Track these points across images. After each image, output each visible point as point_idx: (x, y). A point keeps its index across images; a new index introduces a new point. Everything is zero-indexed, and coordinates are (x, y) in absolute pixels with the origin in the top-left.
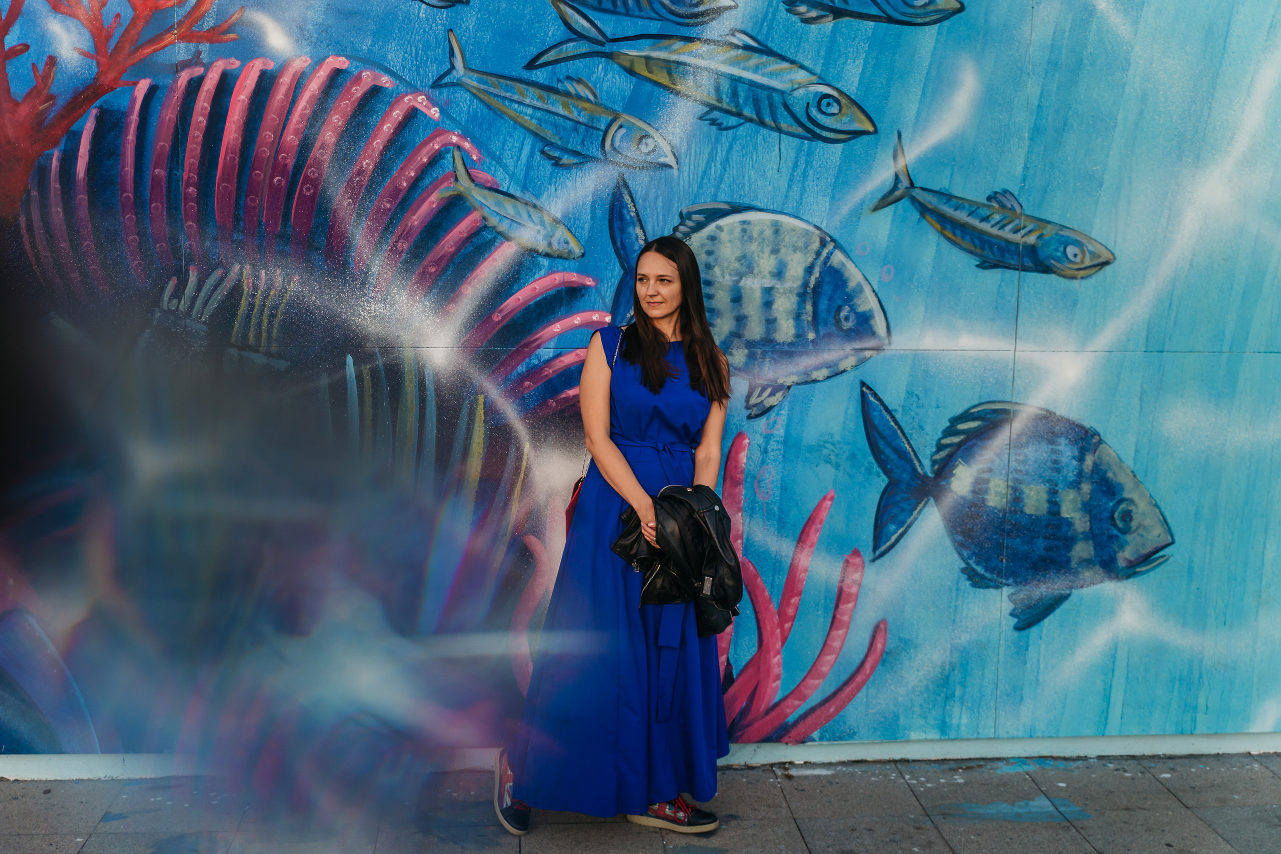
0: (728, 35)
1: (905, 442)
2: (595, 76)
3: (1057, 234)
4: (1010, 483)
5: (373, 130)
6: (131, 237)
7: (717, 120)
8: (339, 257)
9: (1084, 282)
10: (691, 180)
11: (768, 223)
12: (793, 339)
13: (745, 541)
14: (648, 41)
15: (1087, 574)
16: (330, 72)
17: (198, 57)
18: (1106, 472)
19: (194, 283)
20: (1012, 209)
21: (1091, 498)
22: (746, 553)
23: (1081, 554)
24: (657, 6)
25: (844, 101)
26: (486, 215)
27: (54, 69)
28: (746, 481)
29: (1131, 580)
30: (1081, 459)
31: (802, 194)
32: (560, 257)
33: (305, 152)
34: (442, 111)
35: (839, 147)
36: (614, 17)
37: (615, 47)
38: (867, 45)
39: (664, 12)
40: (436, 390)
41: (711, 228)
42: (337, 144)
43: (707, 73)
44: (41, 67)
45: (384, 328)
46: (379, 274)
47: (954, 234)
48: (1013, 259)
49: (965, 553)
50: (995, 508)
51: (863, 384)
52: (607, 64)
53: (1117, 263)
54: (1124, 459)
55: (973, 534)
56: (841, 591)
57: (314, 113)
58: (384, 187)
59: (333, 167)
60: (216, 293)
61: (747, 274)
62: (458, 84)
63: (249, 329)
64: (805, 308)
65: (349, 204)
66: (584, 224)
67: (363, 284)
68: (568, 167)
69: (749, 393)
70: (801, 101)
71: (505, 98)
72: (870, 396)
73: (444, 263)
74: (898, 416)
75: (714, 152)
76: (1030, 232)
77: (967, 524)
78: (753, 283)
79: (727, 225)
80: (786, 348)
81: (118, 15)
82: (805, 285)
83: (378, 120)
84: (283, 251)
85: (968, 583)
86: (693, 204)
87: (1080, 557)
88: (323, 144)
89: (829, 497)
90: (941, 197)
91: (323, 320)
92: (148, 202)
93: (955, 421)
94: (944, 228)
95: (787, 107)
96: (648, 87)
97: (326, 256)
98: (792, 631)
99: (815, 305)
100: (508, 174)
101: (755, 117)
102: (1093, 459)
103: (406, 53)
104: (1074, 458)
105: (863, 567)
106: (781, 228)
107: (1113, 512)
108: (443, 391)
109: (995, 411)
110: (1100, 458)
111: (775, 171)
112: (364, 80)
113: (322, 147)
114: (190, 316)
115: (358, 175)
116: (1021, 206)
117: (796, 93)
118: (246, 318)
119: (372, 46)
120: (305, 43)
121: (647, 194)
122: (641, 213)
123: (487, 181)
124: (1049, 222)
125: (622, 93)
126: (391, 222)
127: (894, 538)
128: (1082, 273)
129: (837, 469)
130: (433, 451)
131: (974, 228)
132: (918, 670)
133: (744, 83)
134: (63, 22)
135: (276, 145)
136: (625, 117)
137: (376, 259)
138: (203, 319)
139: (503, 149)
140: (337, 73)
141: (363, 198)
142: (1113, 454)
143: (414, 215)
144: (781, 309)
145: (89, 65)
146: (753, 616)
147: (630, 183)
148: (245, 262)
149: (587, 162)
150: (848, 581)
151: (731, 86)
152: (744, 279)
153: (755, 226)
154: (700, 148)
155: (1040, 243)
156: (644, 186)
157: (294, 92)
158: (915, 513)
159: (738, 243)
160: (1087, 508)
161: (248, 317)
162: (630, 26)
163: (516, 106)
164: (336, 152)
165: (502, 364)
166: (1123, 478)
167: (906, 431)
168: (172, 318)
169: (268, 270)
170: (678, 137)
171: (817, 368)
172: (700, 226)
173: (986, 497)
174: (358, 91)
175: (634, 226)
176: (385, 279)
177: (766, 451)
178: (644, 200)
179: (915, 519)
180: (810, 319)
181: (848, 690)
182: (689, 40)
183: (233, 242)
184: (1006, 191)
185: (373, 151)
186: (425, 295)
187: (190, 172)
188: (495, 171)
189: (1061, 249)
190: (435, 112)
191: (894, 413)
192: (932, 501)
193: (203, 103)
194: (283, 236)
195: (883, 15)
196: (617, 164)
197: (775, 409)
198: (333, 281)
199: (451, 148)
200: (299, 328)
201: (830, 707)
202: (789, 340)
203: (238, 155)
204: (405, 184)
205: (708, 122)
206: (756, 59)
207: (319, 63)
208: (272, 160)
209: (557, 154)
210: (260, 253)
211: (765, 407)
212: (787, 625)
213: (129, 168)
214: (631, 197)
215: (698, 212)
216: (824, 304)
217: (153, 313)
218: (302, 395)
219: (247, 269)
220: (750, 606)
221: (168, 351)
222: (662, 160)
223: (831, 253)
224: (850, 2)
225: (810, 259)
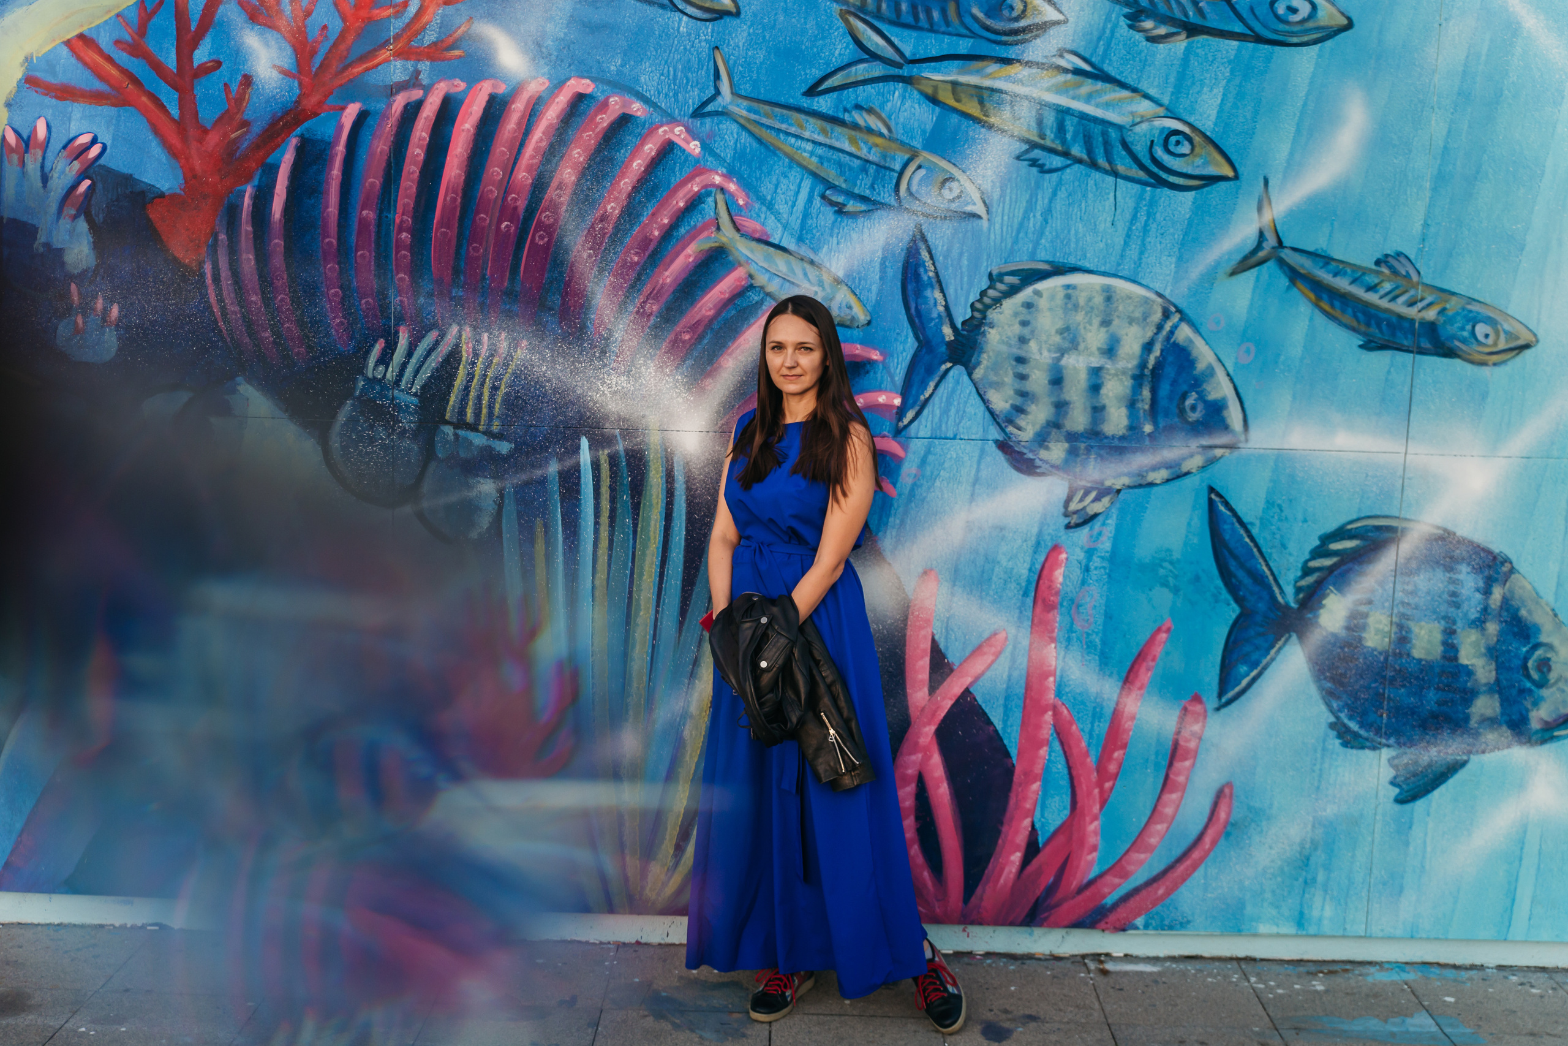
0: (1054, 56)
1: (1263, 563)
2: (889, 104)
3: (1463, 309)
4: (1395, 619)
5: (620, 167)
6: (332, 291)
7: (1038, 160)
8: (576, 319)
9: (1497, 369)
10: (1004, 234)
11: (1098, 288)
12: (1124, 431)
13: (1058, 679)
14: (956, 62)
15: (1490, 737)
16: (572, 97)
17: (417, 78)
18: (1518, 609)
19: (404, 347)
20: (1408, 276)
21: (1498, 641)
22: (1059, 694)
23: (1483, 711)
24: (968, 20)
25: (1197, 139)
26: (752, 272)
27: (249, 90)
28: (1062, 605)
29: (1547, 746)
30: (1487, 592)
31: (1141, 253)
32: (841, 325)
33: (539, 193)
34: (704, 146)
35: (1190, 195)
36: (914, 34)
37: (914, 70)
38: (1228, 69)
39: (976, 28)
40: (687, 482)
41: (1027, 293)
42: (578, 183)
43: (1027, 102)
44: (234, 87)
45: (626, 405)
46: (623, 341)
47: (1332, 306)
48: (1406, 338)
49: (1335, 705)
50: (1375, 649)
51: (1212, 490)
52: (905, 91)
53: (1539, 346)
54: (1542, 593)
55: (1346, 681)
56: (1176, 745)
57: (552, 146)
58: (631, 236)
59: (572, 211)
60: (429, 360)
61: (1070, 350)
62: (723, 113)
63: (467, 404)
64: (1141, 394)
65: (590, 256)
66: (871, 285)
67: (603, 352)
68: (853, 215)
69: (1068, 497)
70: (1143, 139)
71: (779, 130)
72: (1220, 505)
73: (701, 329)
74: (1255, 531)
75: (1034, 200)
76: (1430, 305)
77: (1338, 667)
78: (1078, 361)
79: (1047, 289)
80: (1116, 443)
81: (325, 27)
82: (1143, 365)
83: (627, 155)
84: (510, 311)
85: (1338, 742)
86: (1006, 263)
87: (1482, 715)
88: (561, 183)
89: (1164, 628)
90: (1317, 259)
91: (555, 394)
92: (354, 249)
93: (1327, 539)
94: (1319, 298)
95: (1125, 145)
96: (955, 119)
97: (560, 318)
98: (1114, 791)
99: (1154, 391)
100: (781, 223)
101: (1085, 157)
102: (1502, 592)
103: (662, 74)
104: (1478, 590)
105: (1205, 717)
106: (1113, 294)
107: (1526, 660)
108: (695, 484)
109: (1378, 528)
110: (1511, 591)
111: (1109, 224)
112: (611, 108)
113: (560, 187)
114: (399, 386)
115: (601, 221)
116: (1419, 273)
117: (1137, 129)
118: (464, 390)
119: (622, 66)
120: (542, 62)
121: (949, 250)
122: (942, 273)
123: (755, 231)
124: (1453, 294)
125: (923, 127)
126: (638, 279)
127: (1244, 682)
128: (1495, 358)
129: (1175, 594)
130: (681, 556)
131: (1358, 300)
132: (1271, 848)
133: (1073, 115)
134: (261, 34)
135: (505, 183)
136: (926, 156)
137: (619, 323)
138: (414, 390)
139: (775, 192)
140: (579, 98)
141: (606, 249)
142: (1529, 587)
143: (666, 270)
144: (1111, 394)
145: (290, 86)
146: (1066, 771)
147: (929, 236)
148: (465, 323)
149: (877, 209)
150: (1186, 733)
151: (1057, 118)
152: (1066, 356)
153: (1081, 291)
154: (1017, 195)
155: (1442, 319)
156: (946, 240)
157: (529, 120)
158: (1273, 652)
159: (1060, 312)
160: (1493, 653)
161: (467, 389)
162: (934, 45)
163: (793, 140)
164: (575, 194)
166: (1540, 618)
167: (1264, 550)
168: (378, 388)
169: (491, 334)
170: (989, 181)
171: (1155, 468)
172: (1013, 291)
173: (1364, 635)
174: (604, 120)
175: (932, 287)
176: (629, 347)
177: (1087, 569)
178: (946, 257)
179: (1273, 660)
180: (1147, 407)
181: (1181, 868)
182: (1007, 61)
183: (451, 299)
184: (1399, 254)
185: (619, 193)
186: (677, 368)
187: (403, 214)
188: (766, 218)
189: (1469, 327)
190: (694, 147)
191: (1249, 527)
192: (1294, 637)
193: (421, 132)
194: (510, 294)
195: (1249, 32)
196: (914, 213)
197: (1101, 518)
198: (568, 348)
199: (714, 190)
200: (526, 403)
201: (1158, 888)
202: (1121, 433)
203: (460, 195)
204: (656, 233)
205: (1026, 163)
206: (1088, 86)
208: (500, 202)
209: (840, 199)
210: (482, 312)
211: (1087, 514)
212: (1107, 785)
213: (333, 209)
214: (930, 253)
215: (1012, 273)
216: (1165, 389)
217: (355, 381)
218: (527, 484)
219: (467, 332)
220: (1062, 759)
221: (371, 427)
222: (969, 208)
223: (1175, 327)
224: (1208, 16)
225: (1149, 334)
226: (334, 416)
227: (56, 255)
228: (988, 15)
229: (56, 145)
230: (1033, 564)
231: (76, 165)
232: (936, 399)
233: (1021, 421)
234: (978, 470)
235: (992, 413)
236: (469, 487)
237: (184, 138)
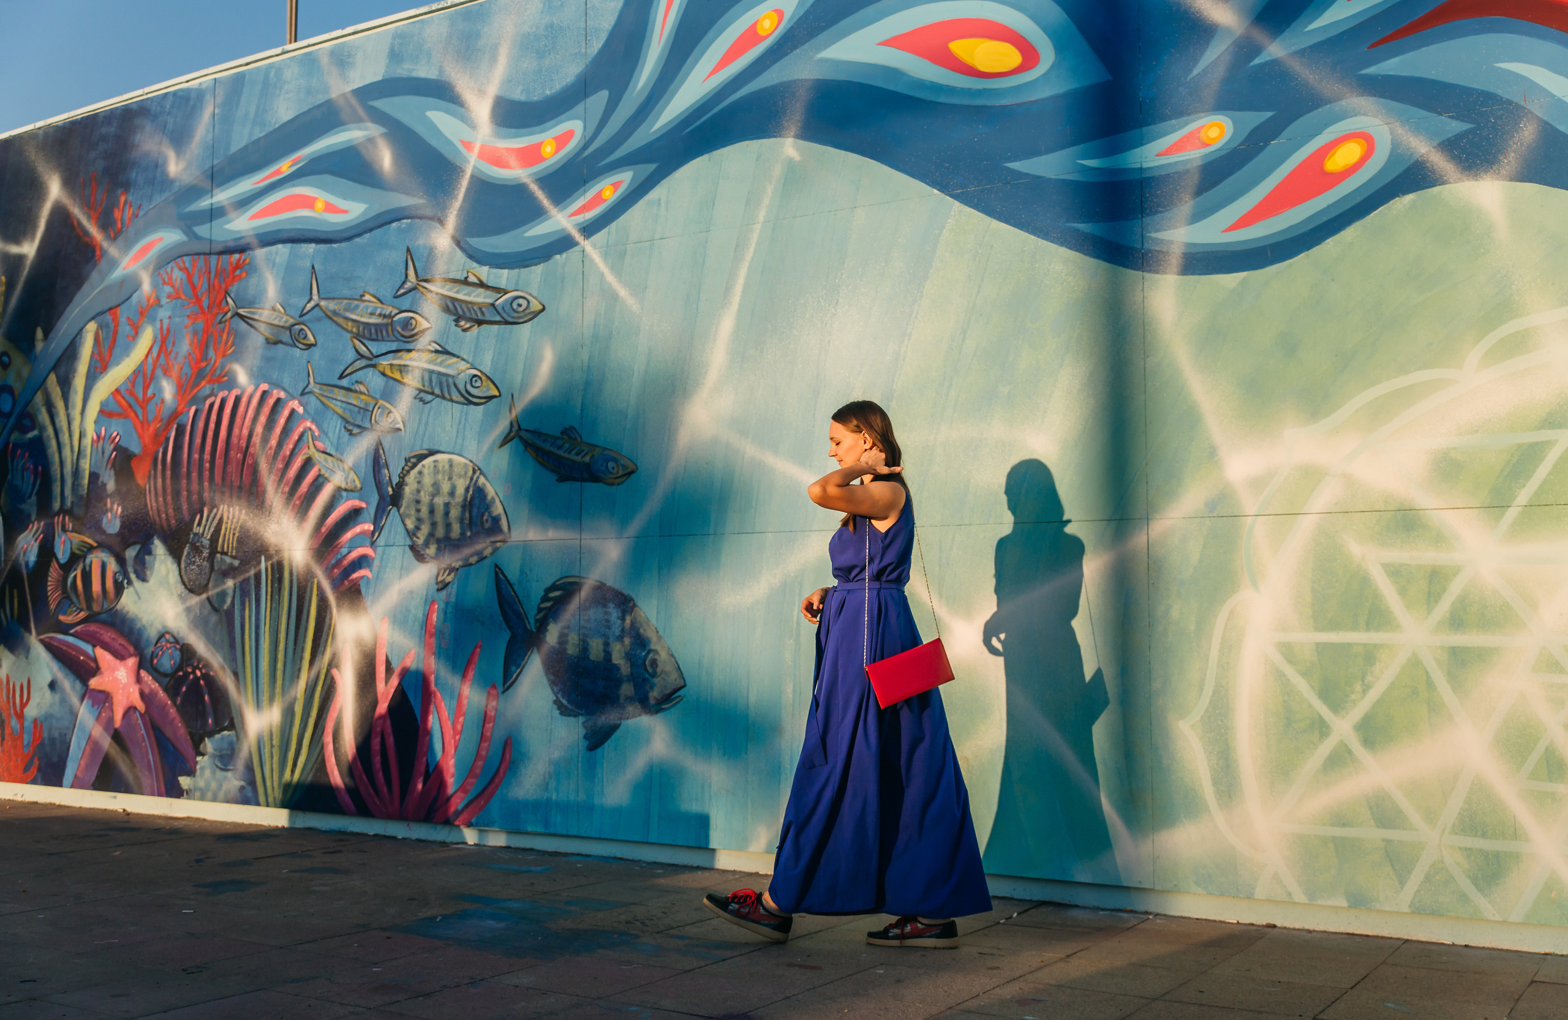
1: (520, 606)
2: (368, 379)
3: (602, 454)
4: (581, 637)
5: (276, 423)
6: (185, 492)
7: (422, 398)
8: (261, 498)
10: (411, 437)
11: (447, 460)
14: (392, 354)
15: (630, 709)
16: (261, 393)
17: (213, 391)
18: (639, 629)
19: (205, 516)
20: (575, 439)
21: (630, 649)
23: (626, 692)
24: (396, 333)
25: (484, 378)
26: (320, 467)
27: (163, 405)
28: (435, 634)
29: (659, 715)
31: (463, 440)
32: (352, 491)
33: (250, 439)
34: (305, 409)
35: (482, 407)
37: (377, 360)
38: (495, 340)
40: (297, 576)
41: (420, 466)
42: (263, 433)
43: (418, 369)
44: (159, 404)
45: (277, 539)
46: (277, 507)
47: (544, 459)
48: (577, 473)
49: (555, 689)
50: (572, 656)
51: (496, 566)
54: (650, 619)
55: (560, 674)
56: (486, 713)
57: (255, 415)
58: (279, 455)
59: (261, 446)
60: (213, 523)
61: (437, 494)
62: (311, 392)
63: (225, 542)
64: (465, 515)
65: (266, 469)
66: (362, 469)
67: (270, 513)
69: (437, 573)
70: (463, 381)
71: (330, 397)
72: (500, 574)
73: (302, 498)
74: (516, 588)
75: (421, 418)
76: (586, 454)
77: (556, 665)
78: (440, 500)
79: (427, 463)
80: (456, 542)
81: (186, 374)
82: (465, 499)
83: (279, 417)
85: (558, 712)
87: (626, 695)
88: (257, 434)
89: (479, 645)
90: (536, 434)
91: (254, 535)
92: (192, 472)
93: (548, 590)
94: (538, 455)
95: (455, 385)
96: (391, 382)
97: (256, 498)
98: (460, 741)
99: (470, 513)
100: (331, 442)
101: (440, 394)
102: (630, 619)
103: (291, 377)
104: (618, 618)
105: (498, 697)
106: (453, 463)
107: (645, 660)
108: (300, 577)
109: (570, 583)
110: (635, 618)
111: (450, 426)
112: (273, 395)
113: (257, 436)
114: (203, 536)
115: (270, 452)
116: (581, 437)
117: (460, 376)
119: (277, 375)
120: (252, 378)
124: (597, 446)
125: (380, 388)
126: (282, 475)
127: (514, 676)
128: (618, 481)
129: (483, 626)
130: (295, 612)
131: (555, 454)
132: (530, 777)
133: (435, 373)
134: (168, 380)
135: (239, 437)
136: (381, 402)
137: (275, 497)
138: (208, 536)
139: (328, 427)
140: (264, 393)
141: (271, 464)
142: (643, 615)
143: (291, 471)
144: (453, 516)
145: (175, 401)
146: (440, 729)
148: (225, 504)
149: (364, 431)
150: (490, 707)
151: (429, 376)
152: (435, 497)
153: (440, 463)
154: (415, 416)
155: (592, 461)
156: (389, 443)
157: (248, 405)
158: (526, 657)
159: (432, 475)
160: (629, 656)
161: (225, 535)
162: (384, 347)
163: (334, 401)
164: (262, 437)
165: (325, 559)
166: (650, 634)
168: (198, 537)
169: (233, 508)
171: (472, 555)
172: (414, 466)
173: (567, 646)
174: (271, 401)
175: (384, 467)
176: (279, 510)
177: (445, 613)
179: (526, 663)
180: (468, 522)
181: (490, 789)
182: (410, 351)
183: (221, 492)
184: (572, 427)
185: (276, 435)
186: (294, 518)
187: (207, 454)
189: (605, 464)
190: (301, 410)
192: (535, 650)
193: (214, 417)
194: (240, 488)
195: (503, 320)
196: (377, 430)
197: (451, 584)
198: (259, 513)
199: (307, 429)
200: (244, 540)
201: (481, 801)
202: (458, 537)
203: (225, 443)
204: (288, 453)
205: (418, 400)
206: (442, 358)
207: (257, 387)
208: (237, 445)
209: (350, 428)
210: (230, 498)
211: (445, 582)
212: (457, 737)
213: (185, 456)
214: (383, 450)
215: (414, 457)
216: (474, 512)
217: (189, 534)
218: (244, 580)
219: (226, 506)
220: (438, 722)
221: (194, 557)
222: (397, 426)
223: (478, 478)
224: (486, 315)
225: (468, 482)
226: (183, 552)
227: (104, 485)
228: (403, 330)
229: (107, 438)
230: (424, 612)
231: (112, 446)
232: (386, 526)
233: (419, 535)
234: (402, 562)
235: (407, 530)
236: (224, 583)
237: (143, 430)
